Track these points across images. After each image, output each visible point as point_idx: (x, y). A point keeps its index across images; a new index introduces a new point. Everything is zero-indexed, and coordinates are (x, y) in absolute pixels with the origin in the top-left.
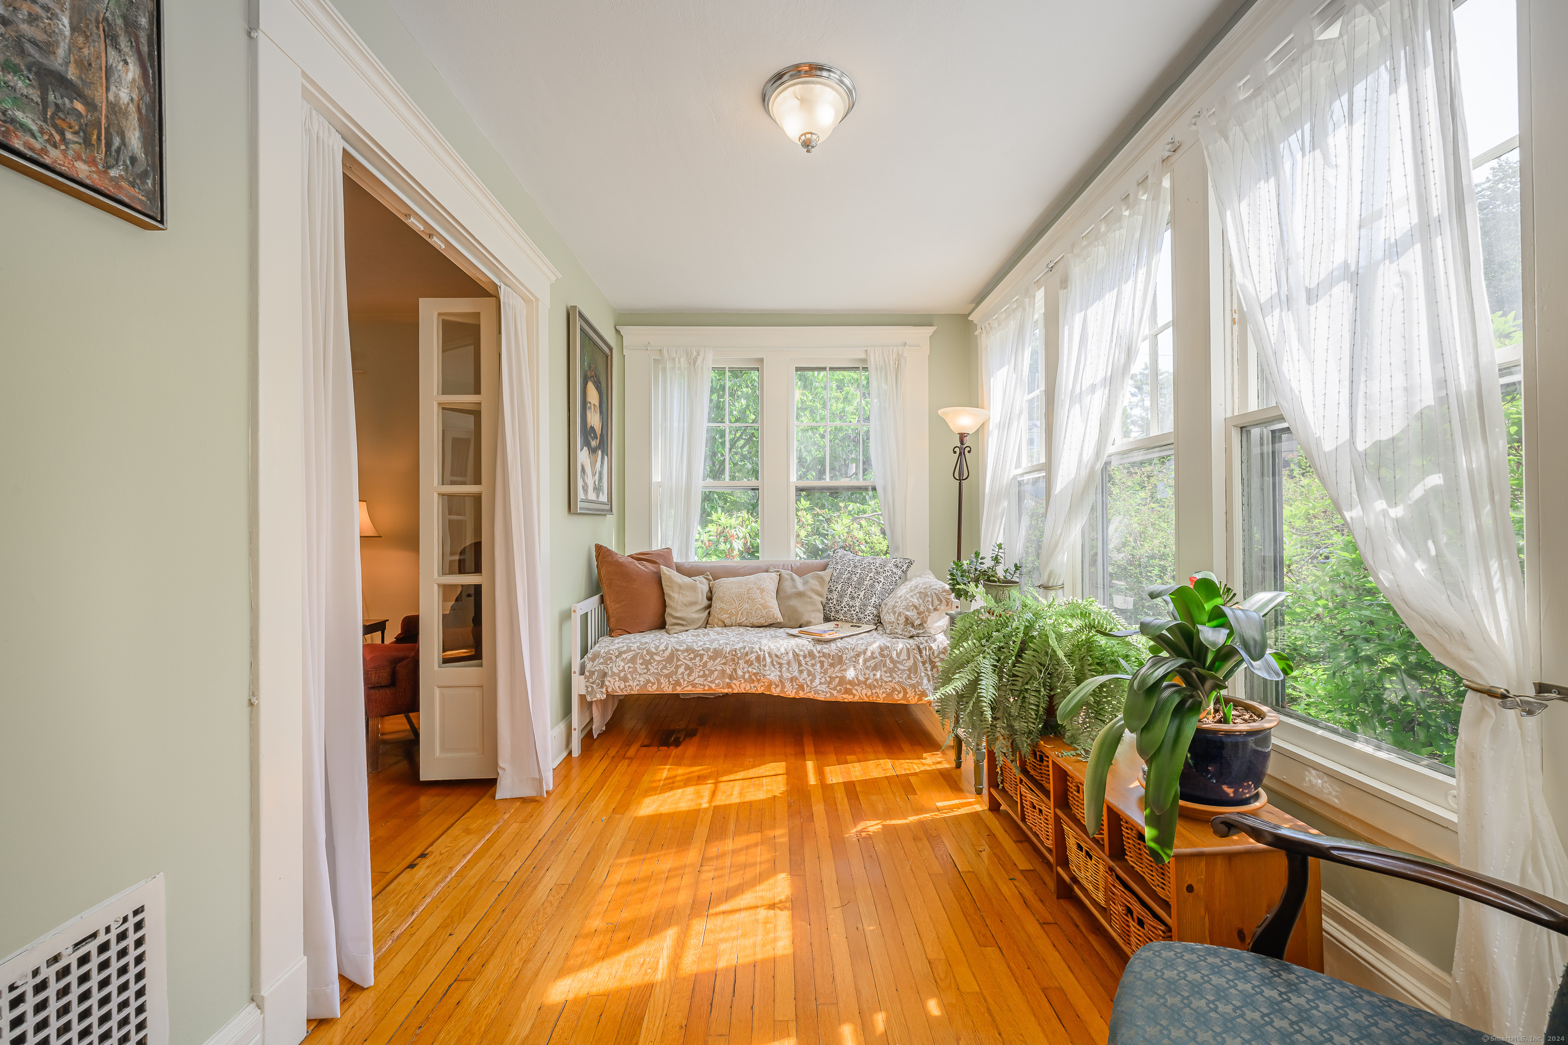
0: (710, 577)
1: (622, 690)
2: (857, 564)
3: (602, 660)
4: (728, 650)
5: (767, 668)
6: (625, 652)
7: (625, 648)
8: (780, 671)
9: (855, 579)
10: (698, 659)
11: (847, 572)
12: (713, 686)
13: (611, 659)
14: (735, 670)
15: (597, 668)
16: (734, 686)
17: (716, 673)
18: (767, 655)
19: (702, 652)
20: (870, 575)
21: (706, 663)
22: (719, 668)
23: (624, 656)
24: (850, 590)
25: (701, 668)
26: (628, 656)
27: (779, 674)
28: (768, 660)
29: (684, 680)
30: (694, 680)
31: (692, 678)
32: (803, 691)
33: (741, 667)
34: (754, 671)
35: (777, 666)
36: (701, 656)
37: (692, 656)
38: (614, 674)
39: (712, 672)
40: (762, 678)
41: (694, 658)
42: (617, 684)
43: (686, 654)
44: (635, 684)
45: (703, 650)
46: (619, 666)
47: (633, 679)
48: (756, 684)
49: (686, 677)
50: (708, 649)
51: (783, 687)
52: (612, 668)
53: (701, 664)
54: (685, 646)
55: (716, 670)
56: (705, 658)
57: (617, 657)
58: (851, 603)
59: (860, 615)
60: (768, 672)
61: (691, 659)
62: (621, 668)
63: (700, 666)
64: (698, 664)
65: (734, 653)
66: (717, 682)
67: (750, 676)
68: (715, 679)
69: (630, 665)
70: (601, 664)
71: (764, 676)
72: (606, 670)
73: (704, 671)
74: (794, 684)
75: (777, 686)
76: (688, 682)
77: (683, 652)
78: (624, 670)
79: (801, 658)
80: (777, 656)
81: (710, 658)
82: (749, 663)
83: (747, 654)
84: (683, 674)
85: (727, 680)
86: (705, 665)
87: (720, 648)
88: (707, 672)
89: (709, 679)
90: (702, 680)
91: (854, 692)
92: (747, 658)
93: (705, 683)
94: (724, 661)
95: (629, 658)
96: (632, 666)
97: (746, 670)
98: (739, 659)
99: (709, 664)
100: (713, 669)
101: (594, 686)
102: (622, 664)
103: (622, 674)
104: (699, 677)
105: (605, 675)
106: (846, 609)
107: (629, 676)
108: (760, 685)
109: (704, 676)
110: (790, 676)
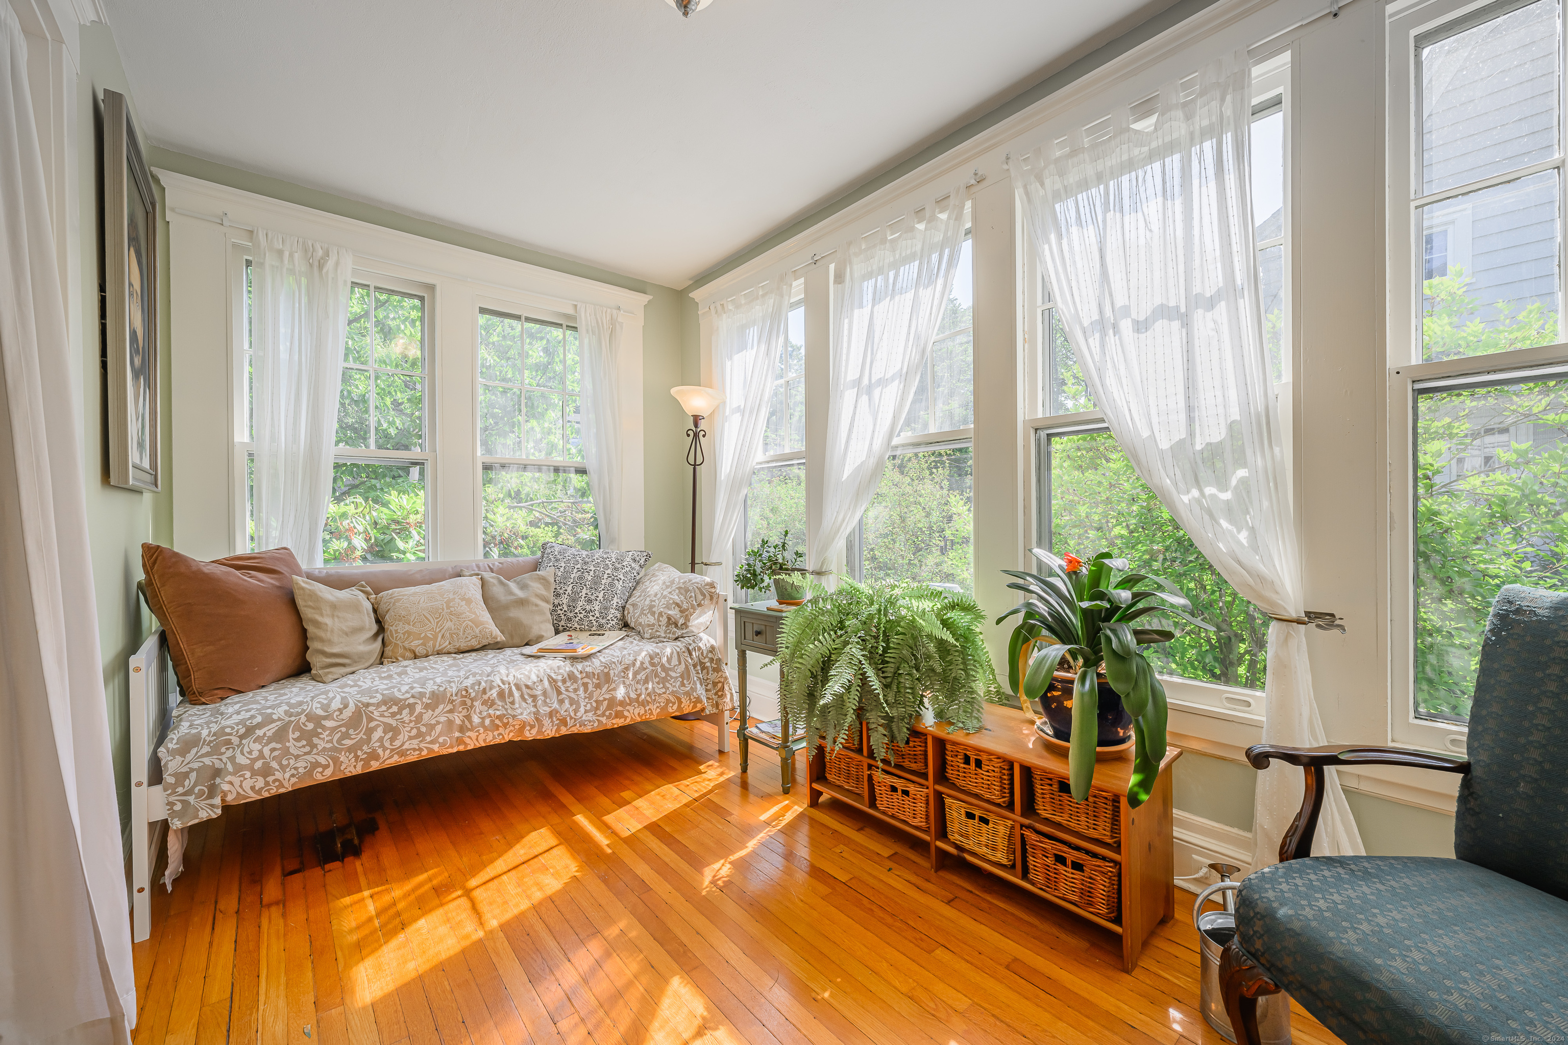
0: (369, 589)
1: (259, 792)
2: (587, 559)
3: (206, 749)
4: (454, 690)
5: (517, 705)
6: (259, 726)
7: (259, 719)
8: (535, 706)
9: (590, 578)
10: (406, 712)
11: (575, 570)
12: (436, 747)
13: (229, 742)
14: (468, 717)
15: (195, 765)
16: (468, 741)
17: (439, 728)
18: (514, 688)
19: (412, 701)
20: (607, 572)
21: (421, 715)
22: (443, 719)
23: (259, 733)
24: (584, 591)
25: (412, 725)
26: (269, 730)
27: (533, 710)
28: (517, 694)
29: (385, 749)
30: (402, 745)
31: (397, 743)
32: (566, 725)
33: (478, 711)
34: (498, 713)
35: (530, 700)
36: (412, 707)
37: (395, 709)
38: (239, 768)
39: (431, 727)
40: (511, 720)
41: (400, 712)
42: (247, 785)
43: (384, 708)
44: (287, 775)
45: (413, 697)
46: (250, 752)
47: (283, 768)
48: (501, 730)
49: (387, 744)
50: (422, 695)
51: (541, 725)
52: (232, 759)
53: (413, 718)
54: (380, 697)
55: (438, 723)
56: (419, 709)
57: (242, 737)
58: (588, 608)
59: (601, 620)
60: (519, 711)
61: (393, 715)
62: (255, 754)
63: (411, 721)
64: (407, 719)
65: (464, 693)
66: (441, 740)
67: (492, 721)
68: (439, 736)
69: (273, 745)
70: (207, 754)
71: (514, 717)
72: (218, 764)
73: (418, 729)
74: (554, 719)
75: (532, 727)
76: (392, 750)
77: (378, 705)
78: (261, 756)
79: (560, 684)
80: (527, 687)
81: (427, 707)
82: (489, 703)
83: (484, 691)
84: (381, 740)
85: (457, 734)
86: (420, 717)
87: (441, 689)
88: (423, 729)
89: (428, 739)
90: (415, 743)
91: (626, 713)
92: (486, 697)
93: (422, 745)
94: (450, 707)
95: (269, 734)
96: (279, 746)
97: (485, 714)
98: (472, 700)
99: (426, 717)
100: (433, 722)
101: (191, 799)
102: (257, 746)
103: (258, 765)
104: (410, 738)
105: (217, 773)
106: (582, 616)
107: (274, 765)
108: (507, 731)
109: (420, 735)
110: (548, 710)
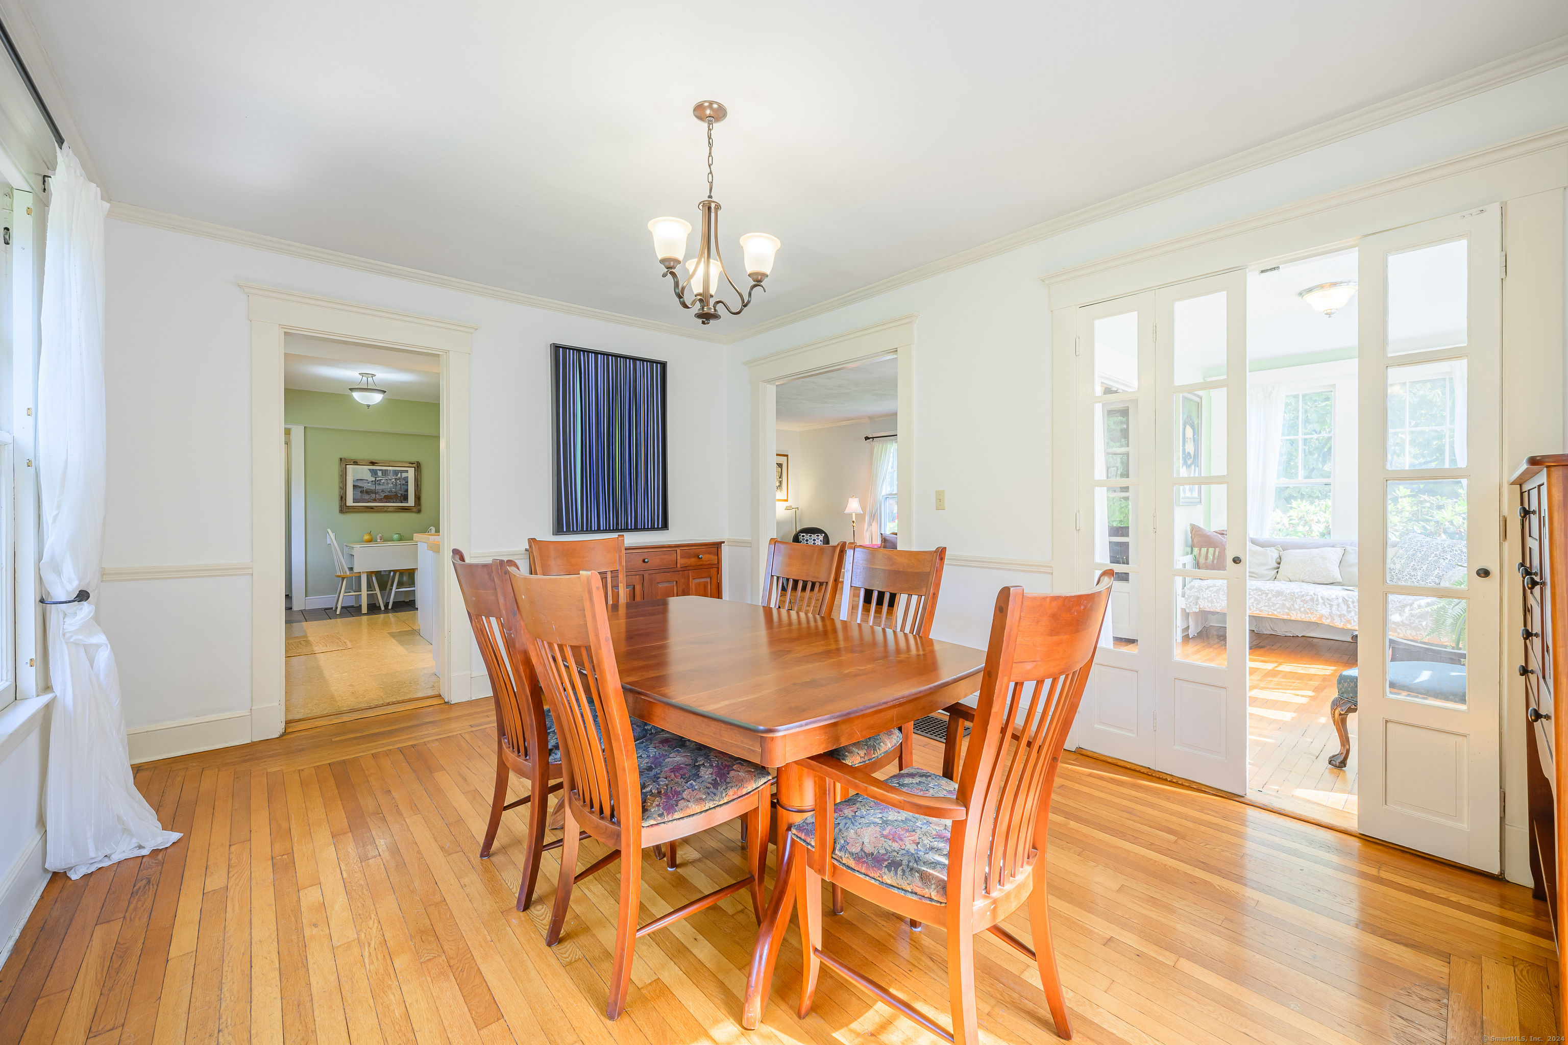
0: (1281, 549)
1: (1209, 608)
3: (1196, 590)
4: (1288, 592)
5: (1319, 606)
6: (1211, 587)
7: (1212, 585)
8: (1331, 609)
9: (1420, 555)
10: (1264, 595)
12: (1275, 613)
13: (1202, 590)
14: (1293, 605)
15: (1193, 594)
16: (1292, 615)
17: (1278, 605)
18: (1320, 598)
19: (1267, 592)
20: (1435, 553)
21: (1270, 598)
22: (1280, 602)
23: (1211, 589)
24: (1413, 563)
25: (1266, 601)
26: (1214, 589)
27: (1330, 611)
28: (1321, 601)
29: (1254, 607)
30: (1261, 607)
31: (1259, 606)
32: (1351, 624)
33: (1298, 603)
34: (1309, 607)
35: (1328, 606)
36: (1267, 594)
37: (1260, 593)
38: (1204, 598)
39: (1274, 604)
40: (1314, 612)
41: (1262, 595)
42: (1206, 604)
43: (1255, 592)
44: (1218, 605)
45: (1268, 590)
46: (1208, 594)
47: (1217, 603)
48: (1310, 615)
49: (1255, 605)
50: (1273, 590)
51: (1333, 619)
52: (1203, 595)
53: (1267, 598)
54: (1255, 587)
55: (1278, 603)
56: (1270, 595)
57: (1206, 589)
58: (1412, 573)
60: (1320, 609)
61: (1259, 595)
62: (1209, 595)
63: (1266, 599)
64: (1264, 598)
65: (1293, 594)
66: (1278, 610)
67: (1305, 610)
68: (1277, 609)
69: (1215, 594)
70: (1196, 592)
71: (1316, 611)
72: (1199, 596)
73: (1269, 603)
74: (1342, 619)
75: (1327, 618)
76: (1257, 608)
77: (1253, 590)
78: (1211, 596)
79: (1350, 603)
80: (1328, 599)
81: (1274, 596)
82: (1305, 602)
83: (1303, 596)
84: (1253, 603)
85: (1287, 611)
86: (1270, 599)
87: (1282, 590)
88: (1271, 604)
89: (1272, 608)
90: (1266, 608)
91: (1399, 631)
92: (1303, 599)
93: (1269, 610)
94: (1285, 598)
95: (1214, 590)
96: (1216, 595)
97: (1301, 606)
98: (1296, 598)
99: (1273, 599)
100: (1276, 602)
101: (1191, 604)
102: (1210, 593)
103: (1210, 599)
104: (1265, 606)
105: (1198, 598)
106: (1407, 577)
107: (1214, 600)
108: (1313, 616)
109: (1269, 606)
110: (1339, 613)
